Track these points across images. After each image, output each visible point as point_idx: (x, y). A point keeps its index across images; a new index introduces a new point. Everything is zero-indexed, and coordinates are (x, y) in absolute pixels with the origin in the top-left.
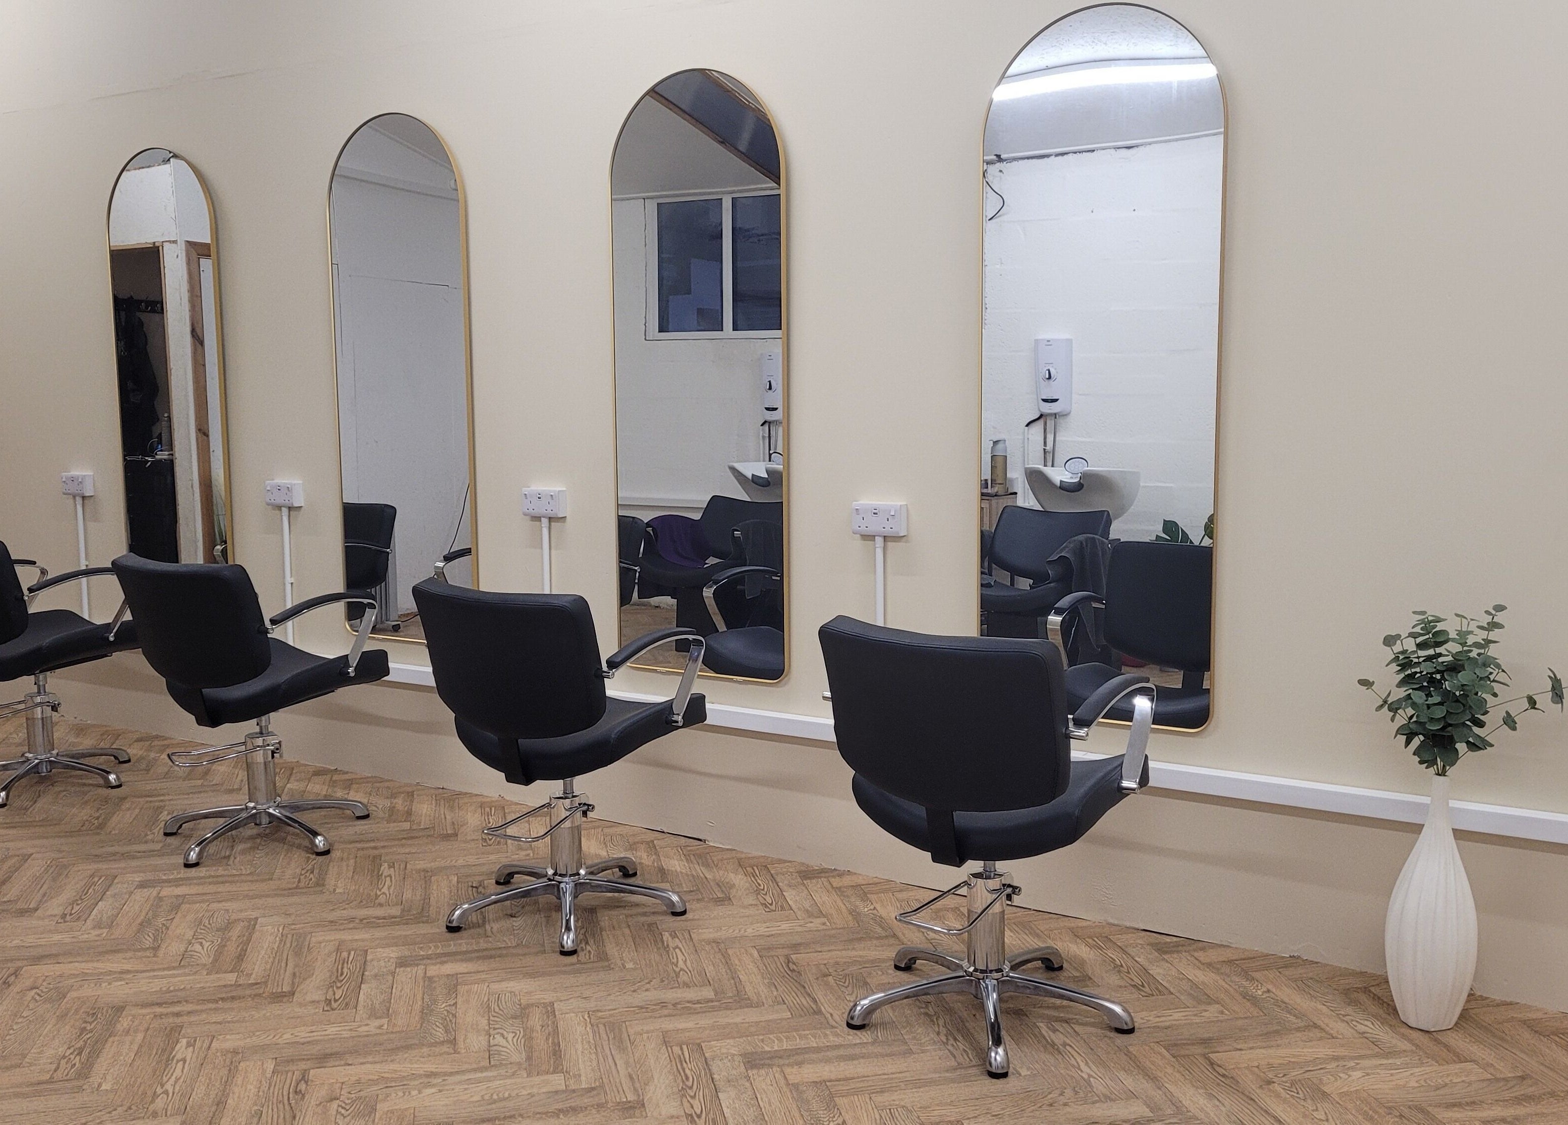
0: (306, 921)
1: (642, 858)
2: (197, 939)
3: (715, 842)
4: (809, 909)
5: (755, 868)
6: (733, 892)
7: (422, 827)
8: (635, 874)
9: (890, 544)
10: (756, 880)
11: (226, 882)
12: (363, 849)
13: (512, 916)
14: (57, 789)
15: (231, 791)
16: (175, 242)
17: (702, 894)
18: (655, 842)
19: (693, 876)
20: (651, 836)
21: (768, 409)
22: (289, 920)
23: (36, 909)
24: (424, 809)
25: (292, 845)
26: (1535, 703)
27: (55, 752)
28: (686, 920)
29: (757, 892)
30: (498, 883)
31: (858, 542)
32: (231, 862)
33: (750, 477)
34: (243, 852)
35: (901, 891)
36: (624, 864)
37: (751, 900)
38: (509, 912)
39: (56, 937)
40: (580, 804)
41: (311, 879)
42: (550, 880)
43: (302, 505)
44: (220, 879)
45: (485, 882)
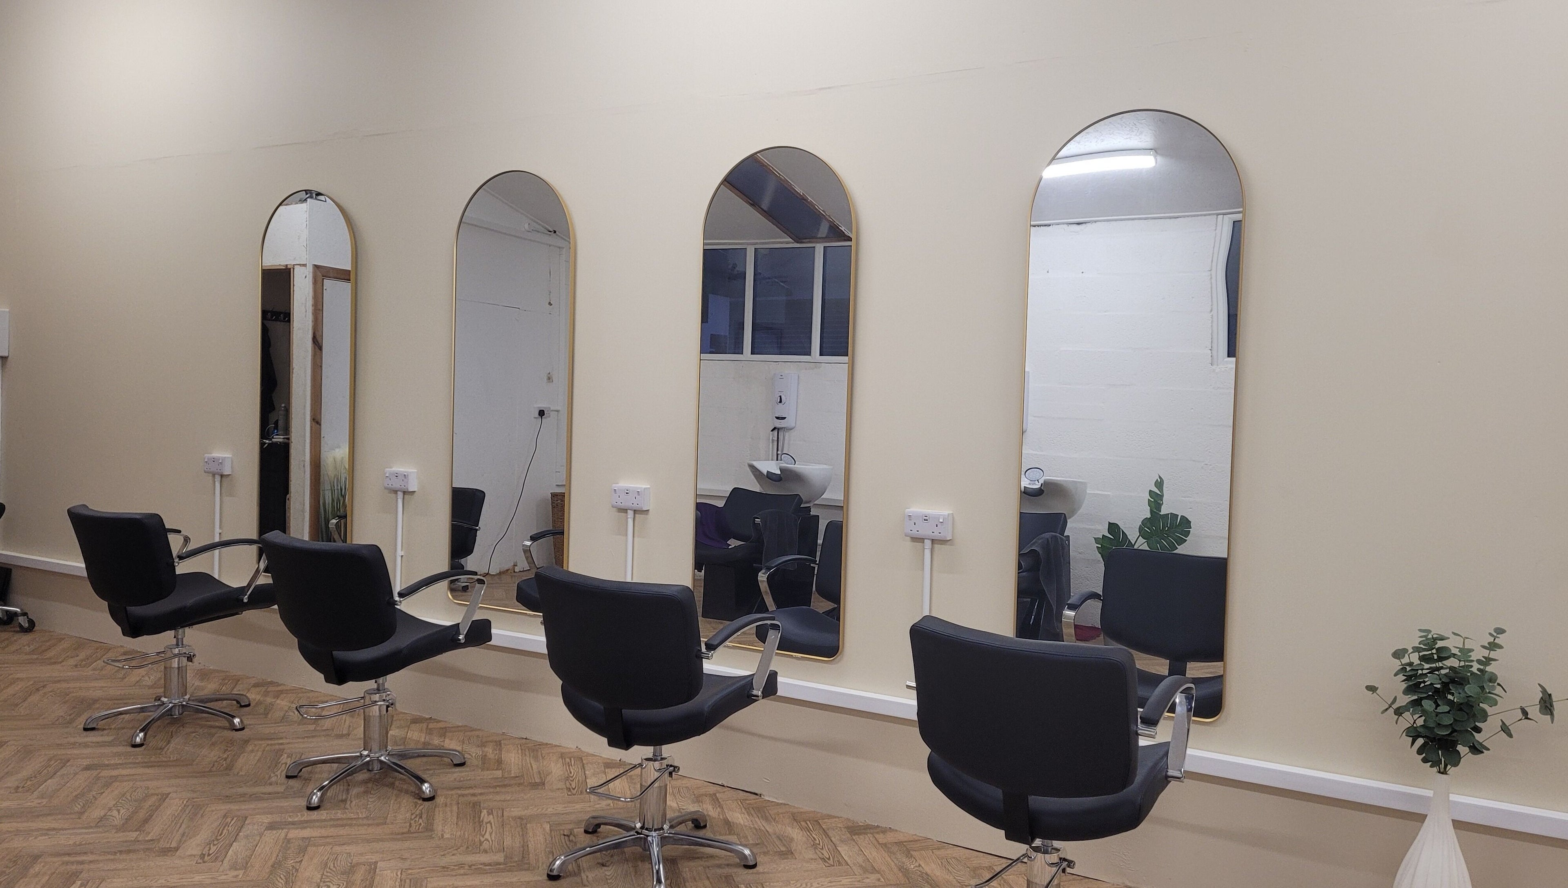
0: (420, 866)
1: (709, 810)
2: (324, 882)
3: (769, 796)
4: (863, 864)
5: (808, 822)
6: (794, 846)
7: (513, 775)
8: (705, 826)
9: (936, 546)
10: (811, 835)
11: (346, 825)
12: (463, 795)
13: (603, 865)
14: (188, 730)
15: (341, 736)
16: (305, 265)
17: (767, 847)
18: (717, 795)
19: (756, 829)
20: (712, 789)
21: (777, 418)
22: (407, 864)
23: (177, 849)
24: (513, 758)
25: (401, 791)
26: (1527, 714)
27: (187, 697)
28: (758, 873)
29: (815, 846)
30: (586, 832)
31: (909, 544)
32: (348, 806)
33: (765, 473)
34: (358, 796)
35: (939, 849)
36: (695, 817)
37: (810, 854)
38: (600, 861)
39: (197, 878)
40: (667, 766)
41: (421, 824)
42: (638, 833)
43: (416, 490)
44: (339, 822)
45: (575, 830)
